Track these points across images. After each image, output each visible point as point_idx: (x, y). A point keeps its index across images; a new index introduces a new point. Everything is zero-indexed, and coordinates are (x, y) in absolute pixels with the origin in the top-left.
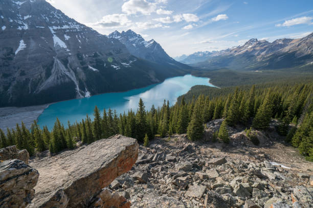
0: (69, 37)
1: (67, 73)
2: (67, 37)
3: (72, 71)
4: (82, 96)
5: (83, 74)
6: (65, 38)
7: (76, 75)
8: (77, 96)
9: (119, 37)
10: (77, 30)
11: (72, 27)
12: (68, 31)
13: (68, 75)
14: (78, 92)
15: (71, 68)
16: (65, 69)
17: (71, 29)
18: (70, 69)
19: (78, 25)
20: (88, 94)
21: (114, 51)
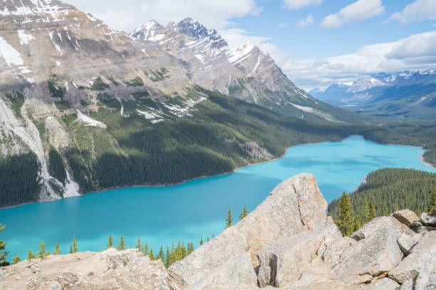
0: (30, 37)
1: (19, 131)
2: (24, 37)
3: (31, 125)
4: (55, 196)
5: (63, 133)
6: (18, 39)
7: (42, 137)
8: (42, 194)
9: (160, 37)
10: (51, 19)
11: (39, 11)
12: (29, 21)
13: (21, 135)
14: (46, 184)
15: (30, 117)
16: (14, 120)
17: (37, 17)
18: (29, 121)
19: (56, 7)
20: (72, 189)
21: (146, 74)
